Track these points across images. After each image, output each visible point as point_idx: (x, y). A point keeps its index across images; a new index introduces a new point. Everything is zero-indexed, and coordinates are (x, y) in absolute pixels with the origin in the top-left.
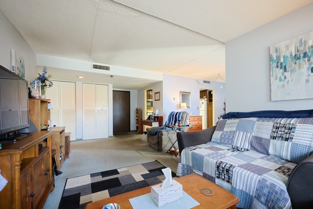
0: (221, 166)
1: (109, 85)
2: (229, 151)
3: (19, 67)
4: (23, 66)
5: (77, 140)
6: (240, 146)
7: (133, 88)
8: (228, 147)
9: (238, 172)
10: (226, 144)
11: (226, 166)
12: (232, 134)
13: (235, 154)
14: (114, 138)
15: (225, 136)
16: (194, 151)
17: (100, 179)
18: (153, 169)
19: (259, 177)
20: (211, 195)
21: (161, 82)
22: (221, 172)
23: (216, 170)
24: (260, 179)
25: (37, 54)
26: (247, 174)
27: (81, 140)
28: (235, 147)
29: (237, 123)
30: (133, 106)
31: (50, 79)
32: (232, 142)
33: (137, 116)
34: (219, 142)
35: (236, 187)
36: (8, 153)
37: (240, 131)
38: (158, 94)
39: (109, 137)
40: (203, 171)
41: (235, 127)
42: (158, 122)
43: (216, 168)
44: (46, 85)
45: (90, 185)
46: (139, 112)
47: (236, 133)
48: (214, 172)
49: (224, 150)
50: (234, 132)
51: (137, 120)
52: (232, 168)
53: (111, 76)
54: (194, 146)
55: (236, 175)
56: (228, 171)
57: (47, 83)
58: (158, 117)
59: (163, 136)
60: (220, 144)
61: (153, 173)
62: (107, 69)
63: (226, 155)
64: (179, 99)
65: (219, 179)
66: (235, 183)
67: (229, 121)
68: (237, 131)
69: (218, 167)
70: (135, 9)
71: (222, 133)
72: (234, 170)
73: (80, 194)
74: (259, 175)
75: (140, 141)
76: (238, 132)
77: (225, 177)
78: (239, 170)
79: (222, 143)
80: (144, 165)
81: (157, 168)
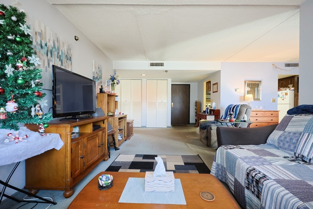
0: (251, 174)
1: (168, 79)
2: (285, 159)
3: (98, 71)
4: (100, 71)
5: (142, 127)
6: (308, 156)
7: (193, 81)
8: (289, 154)
9: (270, 187)
10: (286, 149)
11: (256, 175)
12: (297, 137)
13: (290, 165)
14: (172, 128)
15: (285, 138)
16: (229, 150)
17: (140, 160)
18: (191, 162)
19: (301, 203)
20: (210, 201)
21: (219, 72)
22: (251, 182)
23: (246, 179)
24: (301, 206)
25: (113, 61)
26: (282, 194)
27: (145, 127)
28: (300, 156)
29: (307, 121)
30: (193, 99)
31: (118, 79)
32: (295, 147)
33: (196, 109)
34: (276, 144)
35: (265, 206)
36: (64, 126)
37: (310, 133)
38: (216, 85)
39: (168, 127)
40: (235, 175)
41: (303, 127)
42: (214, 116)
43: (246, 175)
44: (115, 83)
45: (131, 163)
46: (198, 105)
47: (303, 135)
48: (244, 180)
49: (278, 156)
50: (301, 133)
51: (196, 113)
52: (263, 180)
53: (166, 71)
54: (235, 145)
55: (266, 191)
56: (258, 182)
57: (115, 81)
58: (214, 110)
59: (212, 131)
60: (278, 148)
61: (187, 166)
62: (162, 66)
63: (272, 164)
64: (242, 89)
65: (248, 190)
66: (264, 201)
67: (296, 117)
68: (305, 132)
69: (248, 174)
70: (163, 5)
71: (283, 133)
72: (265, 183)
73: (121, 167)
74: (301, 199)
75: (194, 134)
76: (307, 134)
77: (254, 189)
78: (272, 185)
79: (281, 147)
80: (183, 156)
81: (194, 162)
